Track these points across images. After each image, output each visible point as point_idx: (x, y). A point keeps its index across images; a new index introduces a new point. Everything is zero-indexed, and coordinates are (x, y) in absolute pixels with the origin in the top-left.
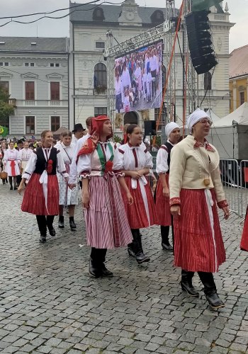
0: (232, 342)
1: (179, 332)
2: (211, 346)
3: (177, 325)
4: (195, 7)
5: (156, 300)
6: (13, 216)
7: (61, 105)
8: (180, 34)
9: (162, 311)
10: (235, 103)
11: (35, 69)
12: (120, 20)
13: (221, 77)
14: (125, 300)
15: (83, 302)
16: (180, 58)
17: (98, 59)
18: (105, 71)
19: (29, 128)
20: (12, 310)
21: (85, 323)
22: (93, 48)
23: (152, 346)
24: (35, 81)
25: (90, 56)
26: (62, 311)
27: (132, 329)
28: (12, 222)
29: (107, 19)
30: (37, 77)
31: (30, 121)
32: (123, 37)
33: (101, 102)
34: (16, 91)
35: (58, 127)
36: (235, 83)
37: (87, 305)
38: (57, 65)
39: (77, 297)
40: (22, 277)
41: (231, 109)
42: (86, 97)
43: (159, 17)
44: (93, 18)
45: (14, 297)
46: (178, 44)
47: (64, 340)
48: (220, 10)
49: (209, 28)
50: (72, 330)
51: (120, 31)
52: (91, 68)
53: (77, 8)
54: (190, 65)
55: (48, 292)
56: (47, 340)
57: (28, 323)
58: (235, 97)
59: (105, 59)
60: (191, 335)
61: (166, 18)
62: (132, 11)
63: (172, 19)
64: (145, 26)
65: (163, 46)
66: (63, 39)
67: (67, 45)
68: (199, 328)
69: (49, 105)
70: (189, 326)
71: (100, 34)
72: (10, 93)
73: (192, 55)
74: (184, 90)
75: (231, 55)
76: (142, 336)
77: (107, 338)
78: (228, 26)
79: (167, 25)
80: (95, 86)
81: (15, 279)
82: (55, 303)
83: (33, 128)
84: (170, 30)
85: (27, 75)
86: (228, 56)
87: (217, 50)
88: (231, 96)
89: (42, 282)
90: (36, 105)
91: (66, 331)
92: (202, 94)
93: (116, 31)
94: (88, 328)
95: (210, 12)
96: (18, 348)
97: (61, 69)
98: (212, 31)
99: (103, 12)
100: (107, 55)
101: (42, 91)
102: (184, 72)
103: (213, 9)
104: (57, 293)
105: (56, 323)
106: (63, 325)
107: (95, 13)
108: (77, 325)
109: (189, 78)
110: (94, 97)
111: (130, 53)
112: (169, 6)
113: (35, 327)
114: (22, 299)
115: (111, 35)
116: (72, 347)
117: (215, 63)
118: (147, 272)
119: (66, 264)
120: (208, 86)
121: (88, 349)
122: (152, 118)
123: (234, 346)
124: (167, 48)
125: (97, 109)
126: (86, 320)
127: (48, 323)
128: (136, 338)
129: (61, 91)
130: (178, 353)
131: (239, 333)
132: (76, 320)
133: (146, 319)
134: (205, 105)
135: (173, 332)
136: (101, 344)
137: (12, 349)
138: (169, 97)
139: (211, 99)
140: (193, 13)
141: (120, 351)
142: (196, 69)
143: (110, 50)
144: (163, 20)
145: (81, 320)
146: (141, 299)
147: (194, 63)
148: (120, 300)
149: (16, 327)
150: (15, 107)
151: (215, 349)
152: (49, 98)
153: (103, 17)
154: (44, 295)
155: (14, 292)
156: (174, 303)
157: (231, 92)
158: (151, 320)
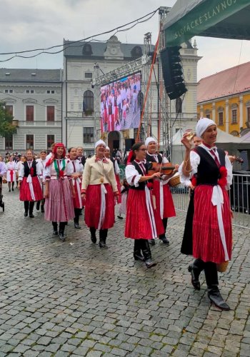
0: (200, 328)
1: (155, 320)
2: (182, 332)
3: (153, 313)
4: (169, 43)
5: (135, 291)
6: (15, 217)
7: (56, 125)
8: (155, 66)
9: (140, 301)
11: (35, 95)
12: (105, 54)
13: (190, 102)
14: (109, 291)
15: (73, 292)
16: (155, 86)
17: (86, 88)
18: (93, 97)
19: (28, 144)
20: (14, 298)
21: (75, 310)
22: (82, 78)
23: (131, 332)
24: (34, 105)
25: (80, 85)
26: (55, 300)
27: (114, 316)
29: (95, 54)
30: (36, 102)
31: (30, 139)
32: (108, 69)
33: (89, 123)
34: (19, 113)
36: (202, 107)
37: (76, 294)
38: (53, 92)
39: (68, 287)
40: (22, 270)
42: (77, 118)
43: (137, 51)
44: (83, 53)
45: (15, 287)
46: (154, 74)
47: (57, 324)
48: (189, 46)
49: (180, 61)
50: (64, 316)
51: (105, 64)
52: (81, 94)
53: (71, 45)
54: (164, 91)
55: (44, 283)
56: (43, 324)
57: (28, 309)
59: (93, 87)
60: (165, 323)
61: (143, 52)
62: (115, 47)
63: (149, 54)
64: (126, 59)
65: (141, 76)
66: (58, 70)
67: (61, 75)
68: (172, 317)
69: (46, 125)
70: (163, 314)
71: (88, 66)
72: (14, 115)
73: (166, 84)
74: (158, 113)
75: (198, 83)
76: (121, 322)
77: (93, 323)
78: (197, 59)
79: (145, 59)
80: (84, 109)
81: (18, 271)
82: (50, 292)
83: (32, 144)
84: (148, 64)
85: (29, 100)
86: (196, 85)
87: (186, 80)
89: (39, 274)
90: (35, 125)
91: (59, 316)
93: (102, 64)
94: (77, 314)
95: (181, 47)
96: (19, 330)
97: (56, 96)
98: (183, 63)
99: (91, 48)
100: (94, 84)
101: (40, 113)
102: (159, 99)
103: (184, 45)
104: (52, 284)
105: (50, 309)
106: (56, 311)
107: (84, 49)
108: (68, 311)
109: (163, 103)
110: (83, 118)
111: (113, 82)
112: (146, 43)
113: (33, 313)
114: (22, 288)
115: (97, 67)
116: (64, 331)
117: (184, 91)
118: (128, 267)
120: (179, 110)
121: (77, 332)
122: (132, 137)
123: (201, 332)
124: (145, 78)
125: (86, 129)
126: (76, 307)
127: (43, 310)
128: (117, 324)
129: (56, 113)
130: (154, 338)
131: (206, 322)
132: (67, 308)
133: (126, 308)
134: (176, 126)
135: (150, 319)
136: (88, 329)
137: (13, 331)
138: (146, 119)
139: (182, 120)
140: (167, 48)
141: (104, 335)
142: (169, 95)
143: (97, 79)
144: (141, 55)
145: (71, 307)
146: (121, 290)
147: (168, 91)
148: (104, 290)
149: (17, 312)
150: (18, 127)
151: (185, 335)
152: (46, 120)
153: (91, 52)
154: (40, 285)
155: (15, 282)
156: (150, 294)
157: (198, 114)
158: (131, 308)
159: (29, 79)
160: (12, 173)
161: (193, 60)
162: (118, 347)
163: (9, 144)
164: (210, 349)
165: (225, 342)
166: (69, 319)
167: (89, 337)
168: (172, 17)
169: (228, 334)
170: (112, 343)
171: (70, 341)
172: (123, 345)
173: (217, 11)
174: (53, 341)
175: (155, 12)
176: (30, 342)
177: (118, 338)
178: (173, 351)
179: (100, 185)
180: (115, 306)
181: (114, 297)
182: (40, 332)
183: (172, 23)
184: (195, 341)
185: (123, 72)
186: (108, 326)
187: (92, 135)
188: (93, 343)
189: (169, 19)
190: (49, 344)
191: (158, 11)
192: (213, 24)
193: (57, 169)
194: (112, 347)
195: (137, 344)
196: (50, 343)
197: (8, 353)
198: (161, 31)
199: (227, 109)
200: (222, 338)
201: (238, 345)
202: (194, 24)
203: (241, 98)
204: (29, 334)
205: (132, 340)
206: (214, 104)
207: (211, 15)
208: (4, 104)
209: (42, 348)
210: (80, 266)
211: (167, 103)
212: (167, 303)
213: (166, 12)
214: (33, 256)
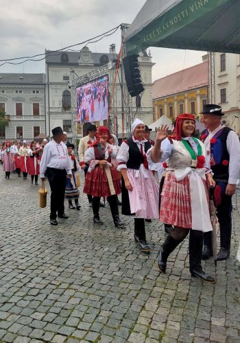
1: (122, 271)
2: (144, 280)
3: (121, 266)
4: (129, 52)
5: (106, 249)
7: (41, 119)
8: (119, 70)
9: (111, 257)
10: (156, 116)
11: (23, 95)
12: (79, 61)
13: (147, 98)
14: (86, 250)
15: (56, 252)
16: (120, 87)
17: (65, 88)
18: (70, 96)
19: (18, 134)
20: (8, 259)
21: (58, 266)
22: (61, 80)
23: (103, 281)
24: (23, 103)
25: (59, 86)
26: (42, 259)
27: (90, 269)
28: (8, 198)
29: (71, 61)
30: (24, 100)
31: (20, 130)
32: (81, 73)
33: (67, 117)
34: (10, 109)
35: (38, 134)
36: (156, 102)
37: (60, 253)
38: (37, 92)
39: (52, 248)
40: (15, 236)
41: (154, 120)
42: (57, 113)
43: (105, 59)
44: (61, 61)
45: (9, 250)
46: (119, 77)
47: (44, 278)
48: (145, 55)
49: (138, 66)
50: (50, 272)
51: (80, 69)
52: (60, 93)
53: (51, 54)
54: (126, 91)
55: (33, 246)
56: (33, 278)
57: (20, 267)
58: (157, 112)
59: (70, 87)
60: (130, 273)
61: (110, 59)
62: (87, 56)
63: (114, 61)
64: (96, 65)
65: (108, 78)
66: (42, 74)
67: (44, 78)
68: (136, 268)
69: (32, 119)
70: (129, 266)
71: (66, 71)
72: (6, 111)
73: (128, 84)
74: (123, 108)
75: (153, 84)
76: (96, 274)
77: (74, 276)
78: (151, 65)
79: (110, 65)
80: (63, 106)
81: (11, 237)
82: (38, 253)
83: (21, 134)
84: (113, 69)
85: (17, 99)
86: (151, 85)
87: (144, 81)
88: (154, 111)
89: (29, 238)
90: (23, 119)
91: (45, 272)
93: (77, 69)
94: (61, 269)
95: (139, 56)
96: (12, 285)
97: (40, 95)
98: (141, 68)
99: (67, 56)
100: (71, 85)
101: (28, 109)
102: (123, 96)
103: (141, 54)
104: (39, 247)
105: (39, 266)
106: (43, 268)
107: (62, 57)
108: (53, 268)
109: (126, 99)
110: (62, 113)
112: (112, 52)
113: (24, 270)
114: (14, 251)
115: (73, 72)
116: (50, 283)
117: (143, 90)
119: (45, 226)
120: (138, 105)
121: (60, 284)
124: (111, 79)
125: (65, 121)
126: (59, 264)
127: (32, 267)
128: (93, 276)
129: (41, 109)
130: (122, 285)
132: (52, 265)
133: (100, 262)
135: (119, 270)
136: (69, 281)
137: (8, 285)
138: (113, 113)
139: (141, 113)
140: (128, 56)
141: (82, 285)
142: (130, 93)
143: (73, 81)
144: (108, 62)
145: (56, 264)
146: (96, 248)
147: (129, 90)
148: (82, 250)
149: (11, 270)
150: (9, 120)
151: (146, 281)
152: (32, 114)
153: (68, 60)
154: (30, 248)
155: (9, 246)
156: (118, 251)
157: (154, 108)
158: (103, 263)
159: (18, 81)
161: (148, 65)
162: (93, 294)
163: (2, 134)
164: (166, 292)
165: (177, 285)
166: (54, 273)
167: (70, 287)
168: (131, 32)
169: (180, 279)
170: (89, 291)
171: (54, 291)
172: (98, 292)
173: (166, 27)
174: (41, 291)
175: (118, 27)
176: (21, 294)
177: (93, 286)
178: (138, 294)
180: (90, 261)
181: (90, 254)
182: (31, 285)
184: (154, 286)
185: (94, 75)
186: (86, 278)
187: (70, 126)
188: (74, 292)
189: (129, 33)
190: (37, 295)
191: (120, 27)
194: (89, 294)
195: (109, 291)
196: (39, 293)
197: (4, 303)
198: (123, 42)
199: (175, 103)
200: (175, 283)
201: (188, 287)
202: (149, 37)
203: (186, 95)
204: (21, 287)
205: (104, 288)
206: (165, 100)
207: (162, 30)
209: (32, 298)
210: (62, 231)
211: (129, 100)
213: (127, 28)
214: (23, 224)
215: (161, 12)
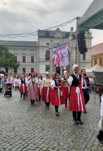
0: (92, 146)
1: (74, 143)
2: (85, 148)
3: (73, 140)
4: (80, 32)
5: (66, 131)
6: (18, 101)
7: (35, 64)
8: (75, 41)
9: (68, 135)
10: (93, 64)
11: (26, 52)
12: (55, 36)
13: (88, 55)
14: (55, 131)
16: (75, 49)
17: (47, 49)
18: (49, 53)
19: (23, 72)
20: (17, 134)
21: (42, 139)
22: (45, 45)
23: (64, 147)
24: (26, 56)
25: (44, 48)
26: (34, 134)
27: (58, 141)
29: (50, 35)
31: (24, 70)
32: (56, 41)
33: (48, 63)
34: (20, 59)
36: (93, 57)
37: (42, 132)
38: (33, 51)
39: (39, 129)
40: (21, 122)
41: (92, 66)
42: (43, 61)
44: (46, 35)
45: (18, 129)
46: (74, 44)
47: (35, 144)
48: (89, 33)
49: (85, 39)
50: (37, 141)
53: (40, 32)
54: (78, 51)
55: (29, 128)
56: (29, 144)
57: (23, 138)
58: (93, 62)
59: (50, 49)
60: (78, 144)
61: (70, 35)
62: (59, 33)
63: (72, 36)
64: (63, 38)
65: (69, 44)
66: (35, 42)
67: (37, 44)
68: (81, 141)
69: (30, 64)
70: (77, 141)
71: (48, 40)
72: (17, 60)
73: (79, 48)
74: (76, 60)
75: (92, 48)
76: (61, 144)
77: (49, 144)
78: (91, 38)
79: (70, 38)
80: (46, 58)
81: (18, 123)
82: (32, 131)
83: (25, 72)
84: (72, 40)
85: (23, 54)
86: (91, 48)
87: (87, 46)
88: (92, 62)
89: (28, 124)
90: (26, 64)
91: (35, 141)
92: (82, 61)
93: (54, 40)
94: (43, 140)
96: (19, 147)
97: (35, 52)
98: (86, 40)
99: (49, 33)
100: (50, 48)
101: (28, 59)
102: (76, 53)
103: (86, 32)
104: (32, 128)
105: (32, 138)
106: (34, 139)
107: (46, 33)
108: (39, 139)
109: (78, 56)
110: (46, 61)
111: (58, 47)
112: (71, 31)
113: (25, 140)
114: (20, 130)
115: (51, 41)
116: (38, 147)
117: (87, 51)
118: (63, 121)
119: (36, 118)
120: (84, 59)
121: (43, 148)
122: (65, 69)
123: (92, 148)
124: (71, 45)
125: (47, 66)
126: (42, 138)
127: (29, 139)
128: (59, 144)
129: (35, 59)
130: (74, 150)
131: (95, 143)
132: (39, 138)
134: (83, 65)
135: (72, 142)
136: (47, 146)
137: (17, 147)
138: (71, 62)
139: (85, 63)
141: (54, 149)
142: (80, 52)
143: (51, 46)
144: (69, 36)
145: (41, 138)
146: (61, 131)
147: (80, 51)
148: (54, 131)
149: (19, 139)
150: (19, 65)
152: (31, 62)
153: (49, 35)
154: (28, 129)
155: (18, 127)
156: (72, 132)
157: (92, 60)
158: (64, 138)
159: (24, 45)
160: (16, 83)
161: (90, 38)
163: (16, 71)
166: (39, 142)
167: (48, 150)
168: (82, 21)
173: (99, 19)
175: (75, 19)
177: (59, 150)
179: (47, 87)
180: (58, 137)
181: (58, 134)
182: (28, 147)
183: (82, 23)
185: (62, 42)
186: (55, 145)
187: (49, 68)
189: (81, 22)
191: (76, 18)
192: (98, 24)
193: (32, 81)
198: (77, 26)
200: (101, 150)
202: (90, 24)
204: (23, 148)
206: (98, 56)
207: (97, 20)
208: (14, 55)
210: (44, 121)
211: (79, 56)
212: (79, 136)
213: (79, 19)
214: (25, 117)
215: (97, 11)
